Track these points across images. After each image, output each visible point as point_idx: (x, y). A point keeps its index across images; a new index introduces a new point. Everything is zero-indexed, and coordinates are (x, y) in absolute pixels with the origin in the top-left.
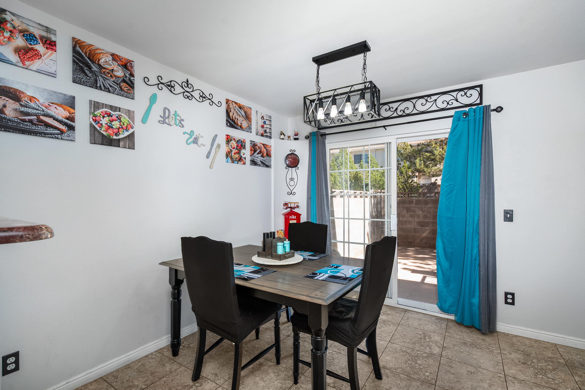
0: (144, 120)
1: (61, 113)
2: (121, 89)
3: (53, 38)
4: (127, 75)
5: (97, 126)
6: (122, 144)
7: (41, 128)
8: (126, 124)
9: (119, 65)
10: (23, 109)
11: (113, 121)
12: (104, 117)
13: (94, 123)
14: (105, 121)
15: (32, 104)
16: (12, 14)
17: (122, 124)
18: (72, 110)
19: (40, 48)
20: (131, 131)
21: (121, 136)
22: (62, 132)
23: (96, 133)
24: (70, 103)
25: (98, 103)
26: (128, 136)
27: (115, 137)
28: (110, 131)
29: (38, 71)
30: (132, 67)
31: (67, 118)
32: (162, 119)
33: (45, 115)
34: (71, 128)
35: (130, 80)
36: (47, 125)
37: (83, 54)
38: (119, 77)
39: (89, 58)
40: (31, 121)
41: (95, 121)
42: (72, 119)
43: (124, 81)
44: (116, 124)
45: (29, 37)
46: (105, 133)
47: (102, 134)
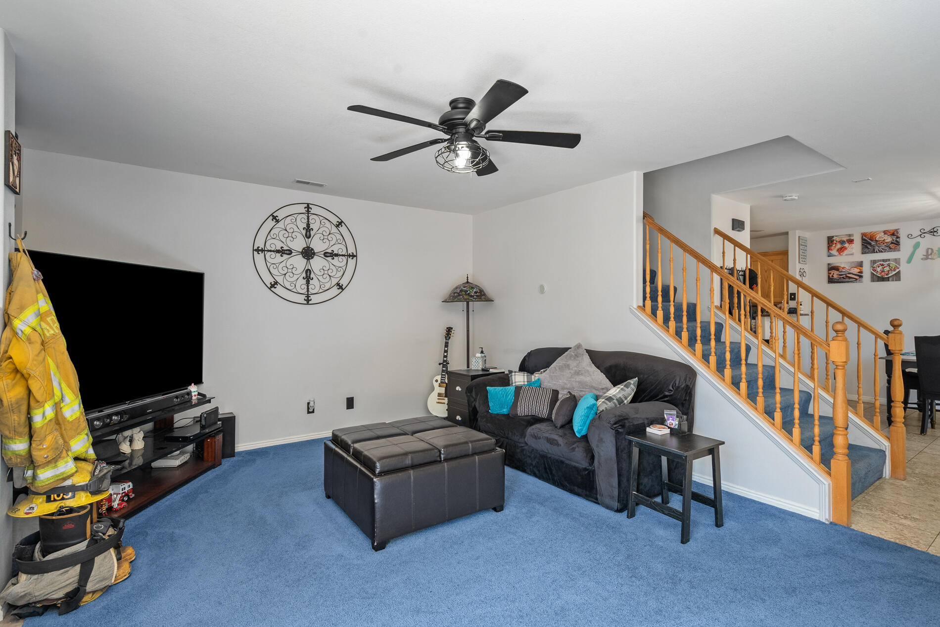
0: (909, 261)
1: (856, 271)
2: (890, 248)
3: (852, 238)
4: (895, 239)
5: (875, 273)
6: (890, 279)
7: (847, 280)
8: (893, 267)
9: (888, 236)
10: (840, 273)
11: (885, 267)
12: (879, 267)
13: (873, 271)
14: (879, 269)
15: (844, 270)
16: (836, 236)
17: (891, 268)
18: (861, 268)
19: (846, 245)
20: (897, 270)
21: (890, 275)
22: (856, 279)
23: (874, 276)
24: (860, 264)
25: (875, 260)
26: (895, 274)
27: (886, 276)
28: (883, 274)
29: (846, 255)
30: (898, 233)
31: (859, 273)
32: (925, 257)
33: (848, 274)
34: (861, 277)
35: (896, 241)
36: (850, 278)
37: (867, 239)
38: (888, 242)
39: (870, 240)
40: (843, 277)
41: (873, 270)
42: (861, 272)
43: (892, 243)
44: (887, 269)
45: (842, 242)
46: (879, 275)
47: (878, 276)
